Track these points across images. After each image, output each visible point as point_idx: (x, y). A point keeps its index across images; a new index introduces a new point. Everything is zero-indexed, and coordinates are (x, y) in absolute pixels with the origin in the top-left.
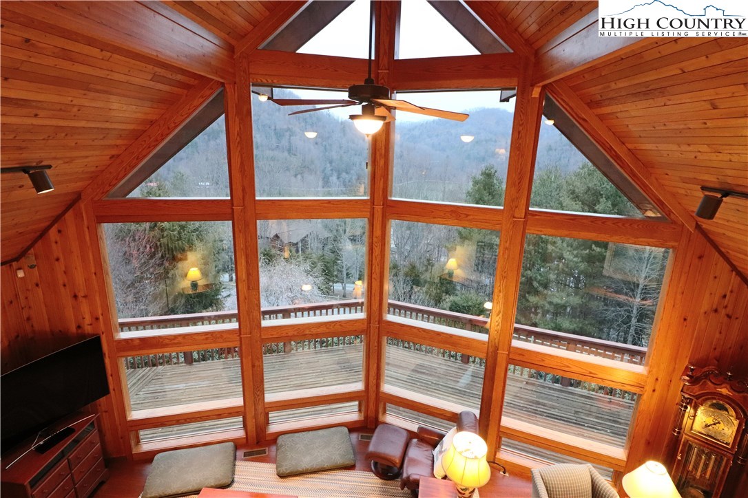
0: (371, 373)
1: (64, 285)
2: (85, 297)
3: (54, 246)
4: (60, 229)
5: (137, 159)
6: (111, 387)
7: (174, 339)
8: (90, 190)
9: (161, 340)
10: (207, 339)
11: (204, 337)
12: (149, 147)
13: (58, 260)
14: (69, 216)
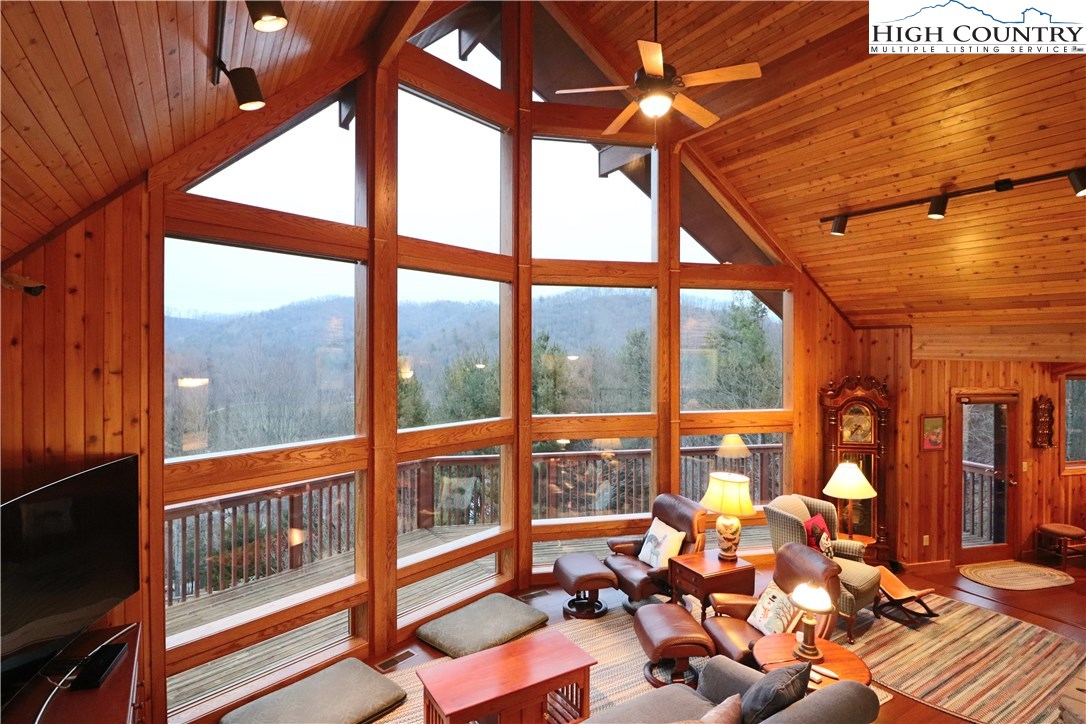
0: (521, 500)
1: (77, 347)
2: (120, 373)
3: (72, 261)
4: (90, 230)
5: (248, 138)
6: (143, 572)
7: (272, 460)
8: (166, 167)
9: (250, 462)
10: (323, 457)
11: (318, 454)
12: (267, 125)
13: (73, 291)
14: (115, 209)
